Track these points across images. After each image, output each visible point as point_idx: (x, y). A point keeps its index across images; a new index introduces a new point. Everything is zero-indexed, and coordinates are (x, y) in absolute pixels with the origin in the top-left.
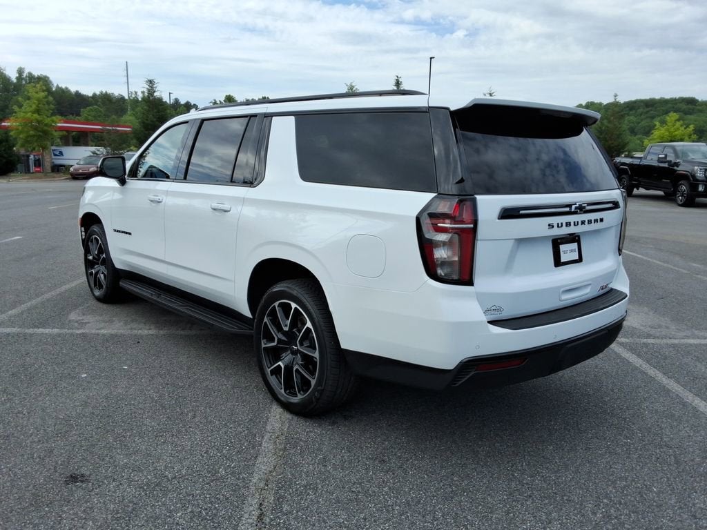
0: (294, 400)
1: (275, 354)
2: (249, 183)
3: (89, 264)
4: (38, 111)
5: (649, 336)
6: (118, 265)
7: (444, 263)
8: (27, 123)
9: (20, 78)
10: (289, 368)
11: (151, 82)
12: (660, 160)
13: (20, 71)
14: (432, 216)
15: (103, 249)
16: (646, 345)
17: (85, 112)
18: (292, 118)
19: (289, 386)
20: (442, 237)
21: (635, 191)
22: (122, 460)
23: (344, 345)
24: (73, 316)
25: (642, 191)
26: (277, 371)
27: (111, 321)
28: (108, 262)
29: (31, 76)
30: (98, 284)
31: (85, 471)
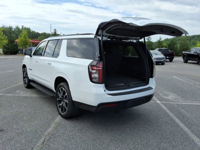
0: (62, 114)
1: (60, 102)
2: (56, 57)
3: (24, 78)
4: (25, 37)
5: (172, 101)
6: (30, 78)
7: (95, 78)
8: (22, 40)
9: (22, 28)
10: (62, 105)
11: (55, 30)
12: (195, 52)
13: (23, 27)
14: (91, 66)
15: (27, 74)
16: (170, 104)
17: (39, 38)
18: (66, 40)
19: (62, 110)
20: (94, 71)
21: (188, 61)
22: (15, 127)
23: (73, 100)
24: (17, 91)
25: (190, 61)
26: (60, 106)
27: (27, 93)
28: (27, 77)
29: (25, 28)
30: (25, 83)
31: (5, 129)
